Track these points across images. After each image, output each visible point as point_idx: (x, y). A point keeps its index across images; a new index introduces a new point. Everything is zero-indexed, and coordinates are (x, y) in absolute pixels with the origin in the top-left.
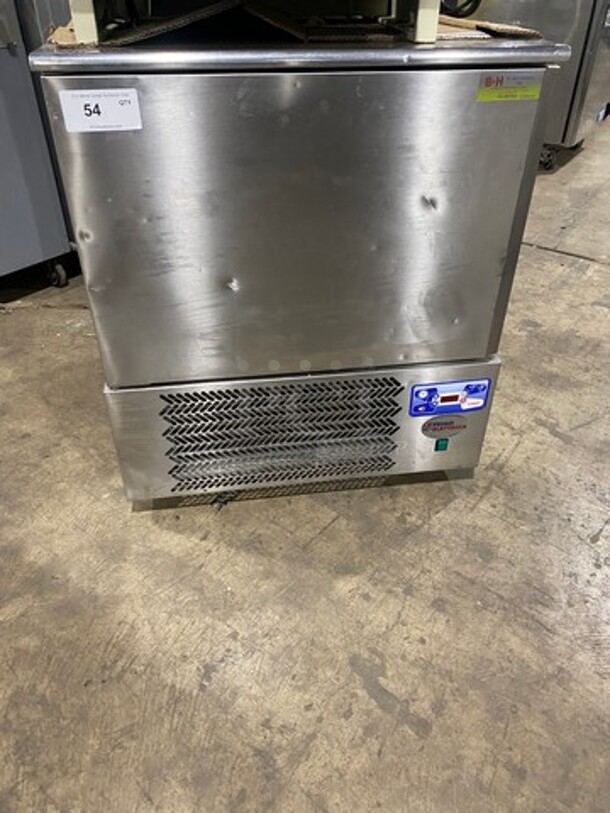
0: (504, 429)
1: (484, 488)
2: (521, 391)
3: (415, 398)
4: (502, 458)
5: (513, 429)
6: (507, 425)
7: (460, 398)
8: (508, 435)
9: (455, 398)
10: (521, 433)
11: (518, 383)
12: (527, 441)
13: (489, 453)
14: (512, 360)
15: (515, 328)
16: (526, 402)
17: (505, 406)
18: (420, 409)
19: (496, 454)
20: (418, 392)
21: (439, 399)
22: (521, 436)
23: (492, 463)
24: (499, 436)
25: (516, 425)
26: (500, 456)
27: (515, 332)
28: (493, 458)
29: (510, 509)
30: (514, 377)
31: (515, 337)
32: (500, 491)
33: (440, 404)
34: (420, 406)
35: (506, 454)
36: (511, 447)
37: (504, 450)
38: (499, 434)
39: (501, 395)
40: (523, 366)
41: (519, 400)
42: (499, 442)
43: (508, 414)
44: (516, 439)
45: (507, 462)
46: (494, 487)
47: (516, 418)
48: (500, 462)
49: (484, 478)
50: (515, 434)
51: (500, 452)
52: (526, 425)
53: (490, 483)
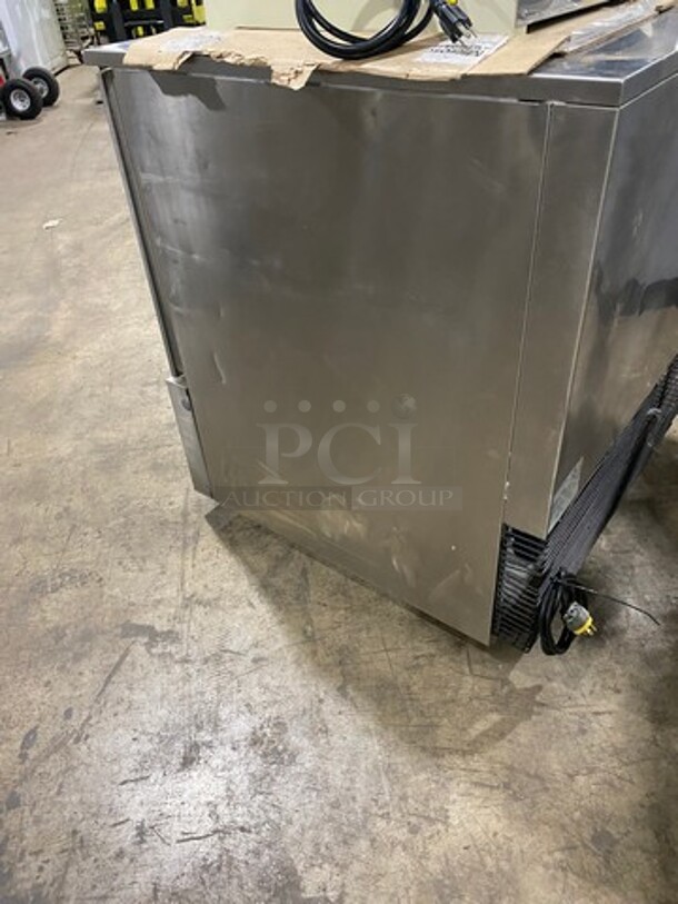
0: (209, 595)
1: (189, 514)
4: (189, 555)
5: (199, 603)
6: (207, 604)
8: (200, 589)
10: (187, 602)
12: (175, 595)
19: (198, 557)
22: (184, 598)
23: (197, 543)
24: (208, 580)
25: (199, 611)
26: (194, 556)
28: (199, 549)
29: (156, 510)
32: (174, 520)
35: (189, 563)
36: (188, 575)
37: (194, 566)
38: (210, 585)
39: (246, 653)
41: (216, 659)
42: (203, 572)
44: (189, 590)
45: (182, 554)
46: (180, 520)
47: (205, 624)
48: (189, 550)
49: (195, 523)
50: (193, 596)
51: (195, 562)
52: (186, 619)
53: (186, 521)
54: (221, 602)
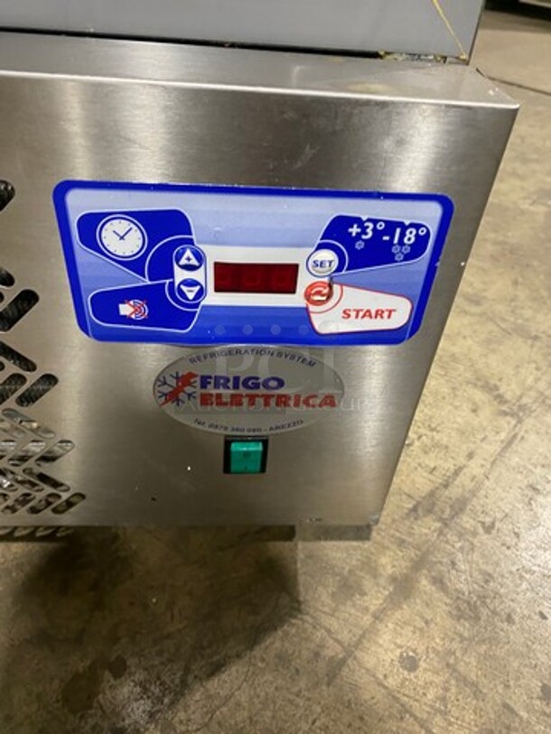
0: (479, 396)
1: (393, 579)
2: (528, 313)
3: (82, 253)
4: (463, 479)
5: (500, 399)
6: (490, 388)
7: (304, 280)
8: (486, 413)
9: (282, 278)
10: (518, 412)
11: (522, 294)
12: (532, 437)
13: (430, 461)
14: (512, 251)
15: (525, 198)
16: (536, 338)
17: (488, 342)
18: (125, 309)
19: (450, 466)
20: (91, 224)
21: (205, 275)
22: (520, 421)
23: (432, 494)
24: (463, 416)
25: (510, 390)
26: (456, 473)
27: (525, 206)
28: (438, 479)
29: (463, 681)
30: (516, 283)
31: (523, 212)
32: (438, 595)
33: (214, 299)
34: (126, 295)
35: (474, 468)
36: (492, 448)
37: (470, 456)
38: (466, 407)
39: (482, 315)
40: (535, 263)
41: (521, 331)
42: (462, 432)
43: (493, 360)
44: (507, 424)
45: (474, 493)
46: (424, 583)
47: (511, 371)
48: (454, 492)
49: (401, 543)
50: (505, 414)
51: (462, 460)
52: (533, 393)
53: (419, 564)
54: (468, 375)
